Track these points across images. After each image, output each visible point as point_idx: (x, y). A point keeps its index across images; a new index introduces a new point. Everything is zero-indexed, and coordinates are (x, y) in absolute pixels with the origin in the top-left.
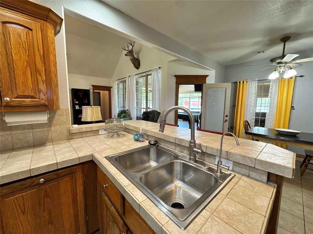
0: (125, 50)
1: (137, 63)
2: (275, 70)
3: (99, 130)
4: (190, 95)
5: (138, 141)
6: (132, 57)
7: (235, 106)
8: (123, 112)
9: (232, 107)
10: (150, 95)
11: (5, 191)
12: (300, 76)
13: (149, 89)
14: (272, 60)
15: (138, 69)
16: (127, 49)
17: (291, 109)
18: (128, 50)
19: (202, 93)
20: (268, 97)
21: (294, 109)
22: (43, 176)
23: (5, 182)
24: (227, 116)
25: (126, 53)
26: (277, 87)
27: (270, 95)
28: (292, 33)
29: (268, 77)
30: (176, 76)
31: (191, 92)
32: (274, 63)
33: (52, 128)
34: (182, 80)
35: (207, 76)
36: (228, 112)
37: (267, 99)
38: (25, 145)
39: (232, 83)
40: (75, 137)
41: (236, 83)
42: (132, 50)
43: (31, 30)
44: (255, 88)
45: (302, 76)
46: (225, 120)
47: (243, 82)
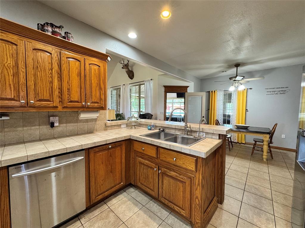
0: (121, 63)
1: (131, 75)
2: (232, 85)
3: (121, 125)
4: (173, 101)
5: (150, 130)
6: (127, 70)
7: (209, 109)
8: (119, 115)
9: (207, 111)
10: (142, 101)
11: (97, 150)
12: (250, 89)
13: (141, 96)
14: (231, 79)
15: (132, 79)
16: (122, 62)
17: (246, 111)
18: (124, 64)
19: (185, 99)
20: (231, 103)
21: (248, 111)
22: (111, 144)
23: (98, 145)
24: (203, 117)
25: (122, 67)
26: (236, 95)
27: (232, 101)
28: (241, 63)
29: (229, 89)
30: (164, 86)
31: (174, 98)
32: (231, 80)
33: (97, 122)
34: (169, 89)
35: (188, 87)
36: (204, 115)
37: (230, 104)
38: (83, 132)
39: (206, 92)
40: (108, 129)
41: (209, 92)
42: (128, 64)
43: (100, 67)
44: (222, 96)
45: (251, 89)
46: (202, 120)
47: (215, 91)
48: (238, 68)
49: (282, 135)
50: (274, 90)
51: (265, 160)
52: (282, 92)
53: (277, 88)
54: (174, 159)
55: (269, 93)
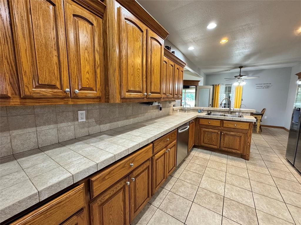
7: (213, 99)
17: (241, 100)
19: (196, 90)
24: (210, 105)
32: (236, 78)
35: (199, 81)
36: (211, 103)
39: (212, 85)
41: (214, 85)
47: (218, 85)
48: (241, 69)
49: (265, 117)
50: (261, 85)
51: (258, 132)
52: (267, 87)
53: (264, 84)
54: (235, 125)
55: (258, 87)
